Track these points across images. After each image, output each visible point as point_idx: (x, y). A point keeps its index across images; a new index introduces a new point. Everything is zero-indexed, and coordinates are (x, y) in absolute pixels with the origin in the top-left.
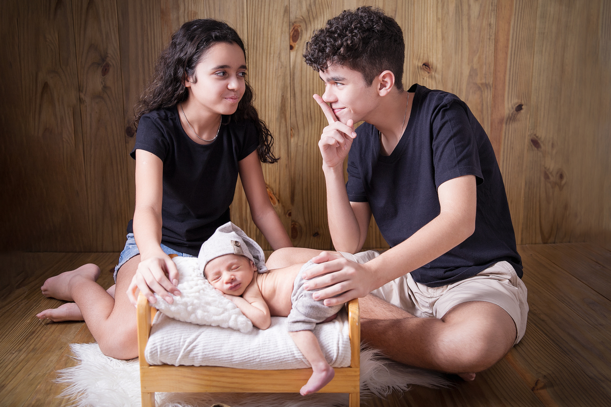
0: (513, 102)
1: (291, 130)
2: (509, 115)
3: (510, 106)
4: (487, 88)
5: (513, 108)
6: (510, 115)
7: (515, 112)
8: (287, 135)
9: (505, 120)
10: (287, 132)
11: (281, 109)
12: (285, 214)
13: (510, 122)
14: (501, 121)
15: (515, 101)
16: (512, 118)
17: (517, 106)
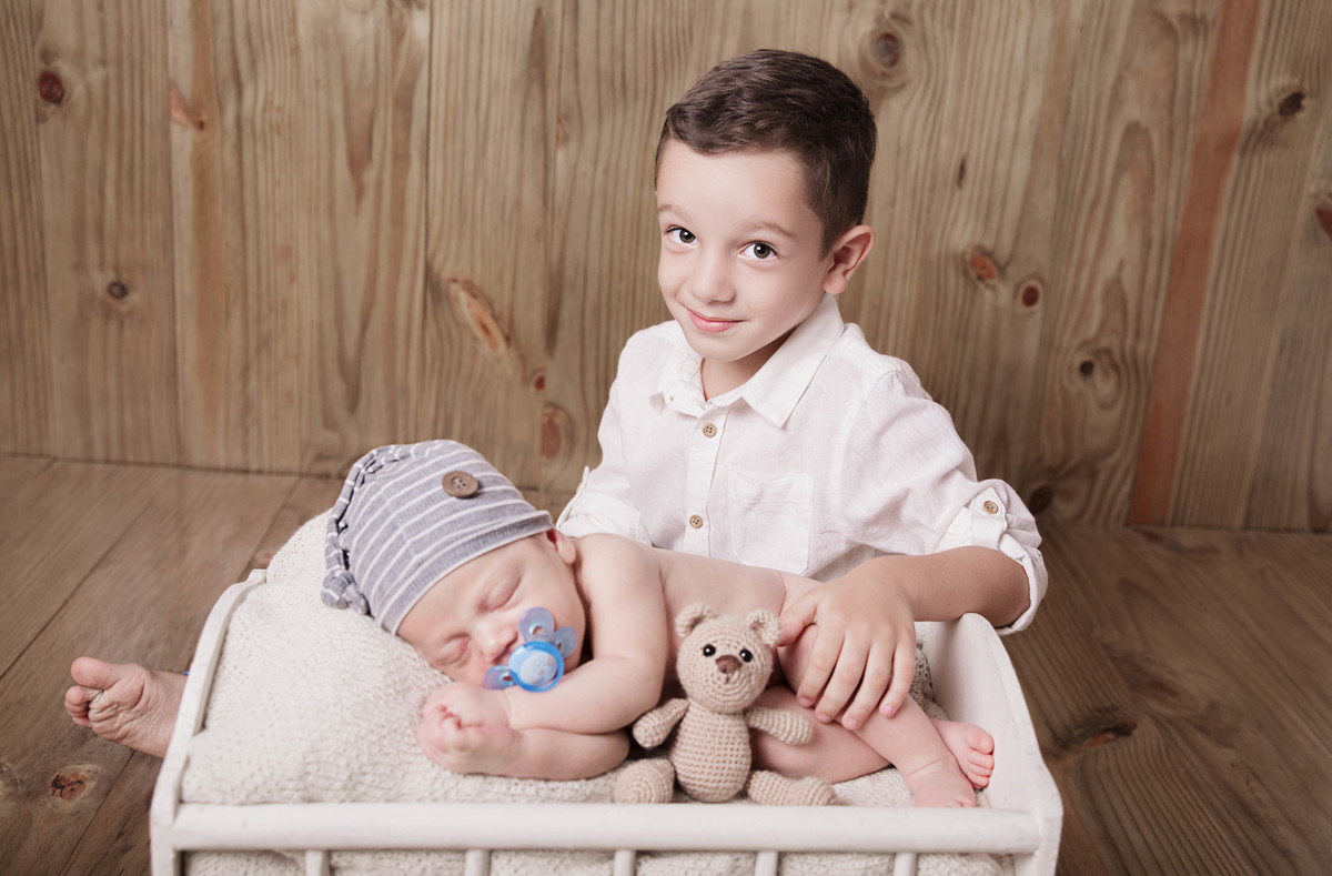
0: (1273, 83)
1: (559, 121)
2: (1256, 123)
3: (1263, 96)
4: (1197, 32)
5: (1270, 103)
6: (1260, 126)
7: (1278, 117)
8: (545, 137)
9: (1241, 141)
10: (544, 124)
11: (532, 52)
12: (525, 380)
13: (1255, 147)
14: (1227, 144)
15: (1282, 81)
16: (1264, 135)
17: (1284, 96)
